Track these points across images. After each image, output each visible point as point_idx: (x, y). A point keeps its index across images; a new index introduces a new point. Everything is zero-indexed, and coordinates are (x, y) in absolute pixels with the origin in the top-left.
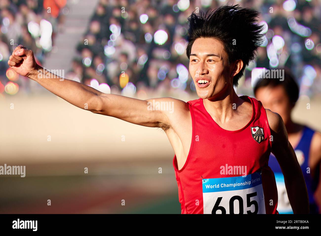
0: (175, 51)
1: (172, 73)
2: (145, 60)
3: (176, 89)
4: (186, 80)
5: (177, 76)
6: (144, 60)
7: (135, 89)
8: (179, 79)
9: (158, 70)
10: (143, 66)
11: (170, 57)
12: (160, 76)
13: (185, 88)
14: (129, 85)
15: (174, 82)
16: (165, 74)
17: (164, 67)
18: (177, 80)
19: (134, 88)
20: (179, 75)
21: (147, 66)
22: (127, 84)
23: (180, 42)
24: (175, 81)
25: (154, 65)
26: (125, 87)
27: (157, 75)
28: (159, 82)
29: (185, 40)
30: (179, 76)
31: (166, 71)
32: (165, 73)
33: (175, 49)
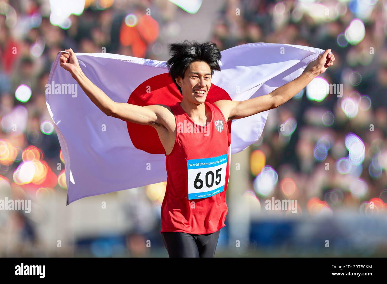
0: (343, 111)
1: (338, 148)
2: (292, 128)
3: (344, 176)
4: (361, 159)
5: (347, 154)
6: (290, 128)
7: (276, 176)
8: (350, 159)
9: (314, 144)
10: (290, 139)
11: (334, 121)
12: (319, 155)
13: (360, 173)
14: (266, 170)
15: (342, 164)
16: (326, 151)
17: (324, 139)
18: (346, 160)
19: (275, 174)
20: (349, 151)
21: (295, 138)
22: (263, 169)
23: (351, 97)
24: (343, 161)
25: (307, 136)
26: (259, 173)
27: (313, 153)
28: (317, 164)
29: (358, 94)
30: (349, 153)
31: (327, 146)
32: (325, 149)
33: (341, 109)
